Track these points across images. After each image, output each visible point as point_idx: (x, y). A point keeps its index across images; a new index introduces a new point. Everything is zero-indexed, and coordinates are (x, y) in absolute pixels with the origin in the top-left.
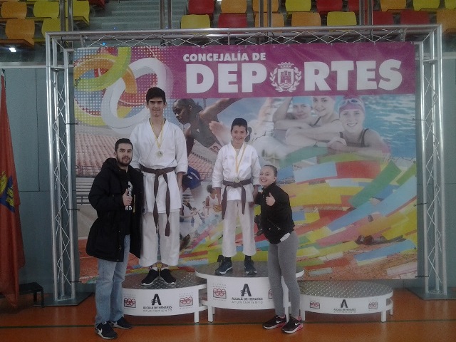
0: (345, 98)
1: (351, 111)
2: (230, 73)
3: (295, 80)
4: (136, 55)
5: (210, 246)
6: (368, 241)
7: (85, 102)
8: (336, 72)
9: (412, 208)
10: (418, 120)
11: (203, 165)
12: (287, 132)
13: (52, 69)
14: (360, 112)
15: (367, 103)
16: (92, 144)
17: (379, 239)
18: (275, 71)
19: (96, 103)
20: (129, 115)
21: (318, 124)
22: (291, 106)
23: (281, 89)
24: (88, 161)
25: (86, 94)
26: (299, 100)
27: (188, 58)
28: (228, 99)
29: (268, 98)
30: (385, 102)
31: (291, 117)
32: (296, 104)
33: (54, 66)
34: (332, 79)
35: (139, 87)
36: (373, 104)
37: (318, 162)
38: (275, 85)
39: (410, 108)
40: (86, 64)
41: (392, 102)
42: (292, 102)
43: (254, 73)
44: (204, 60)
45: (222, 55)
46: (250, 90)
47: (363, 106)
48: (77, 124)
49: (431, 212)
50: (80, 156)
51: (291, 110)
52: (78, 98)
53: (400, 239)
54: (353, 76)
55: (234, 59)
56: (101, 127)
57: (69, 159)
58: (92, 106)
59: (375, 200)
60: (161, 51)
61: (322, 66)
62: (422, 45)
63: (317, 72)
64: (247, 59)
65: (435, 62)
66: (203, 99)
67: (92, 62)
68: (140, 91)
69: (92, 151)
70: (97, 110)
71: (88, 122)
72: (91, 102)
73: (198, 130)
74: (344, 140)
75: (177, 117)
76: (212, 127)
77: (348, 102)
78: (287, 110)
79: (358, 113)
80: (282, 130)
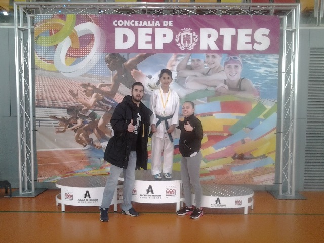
0: (229, 56)
1: (233, 65)
2: (147, 35)
3: (193, 41)
4: (80, 20)
6: (241, 158)
7: (42, 53)
8: (222, 37)
9: (273, 135)
10: (280, 72)
12: (187, 78)
13: (19, 29)
14: (239, 65)
15: (244, 59)
16: (47, 84)
17: (248, 157)
18: (179, 35)
19: (50, 54)
20: (74, 64)
21: (208, 74)
22: (190, 60)
23: (183, 48)
24: (44, 96)
25: (43, 48)
26: (196, 56)
27: (116, 23)
28: (145, 54)
29: (174, 54)
30: (257, 59)
31: (190, 68)
32: (193, 59)
33: (21, 27)
34: (220, 41)
35: (80, 42)
36: (248, 60)
37: (208, 101)
38: (179, 44)
39: (275, 64)
40: (43, 26)
41: (262, 60)
42: (190, 57)
43: (164, 36)
44: (128, 25)
45: (141, 22)
46: (161, 48)
47: (241, 62)
48: (36, 69)
49: (287, 138)
50: (38, 92)
51: (189, 63)
52: (37, 50)
53: (264, 157)
54: (235, 39)
55: (150, 25)
56: (54, 72)
57: (31, 94)
58: (48, 57)
59: (248, 129)
60: (97, 18)
61: (213, 32)
62: (286, 19)
63: (209, 36)
64: (159, 25)
65: (295, 31)
66: (127, 54)
67: (47, 24)
68: (82, 46)
69: (47, 89)
70: (51, 60)
71: (45, 68)
72: (47, 53)
73: (123, 76)
74: (227, 86)
75: (108, 66)
76: (133, 74)
77: (231, 58)
78: (187, 63)
79: (238, 67)
80: (183, 77)
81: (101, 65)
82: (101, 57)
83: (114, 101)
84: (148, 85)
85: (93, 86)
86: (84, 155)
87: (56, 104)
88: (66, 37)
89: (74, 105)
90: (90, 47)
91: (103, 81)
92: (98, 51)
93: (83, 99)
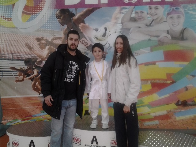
0: (171, 6)
1: (175, 16)
6: (184, 104)
7: (2, 12)
12: (131, 30)
14: (182, 16)
15: (186, 10)
16: (8, 39)
17: (191, 103)
19: (9, 13)
20: (29, 20)
21: (151, 25)
22: (134, 12)
24: (5, 50)
25: (3, 7)
26: (139, 8)
28: (91, 8)
29: (118, 7)
31: (134, 20)
32: (137, 11)
35: (34, 0)
36: (190, 10)
37: (152, 50)
42: (134, 10)
46: (106, 2)
47: (184, 13)
51: (133, 15)
56: (13, 28)
58: (7, 15)
59: (190, 76)
66: (75, 9)
68: (36, 4)
69: (7, 44)
70: (10, 17)
71: (5, 25)
72: (6, 12)
74: (170, 36)
75: (58, 21)
76: (81, 27)
77: (173, 9)
78: (131, 15)
79: (180, 17)
80: (127, 29)
81: (53, 20)
82: (53, 13)
84: (95, 37)
85: (46, 40)
86: (40, 101)
87: (15, 56)
89: (30, 57)
90: (42, 5)
91: (54, 34)
92: (50, 8)
93: (38, 52)
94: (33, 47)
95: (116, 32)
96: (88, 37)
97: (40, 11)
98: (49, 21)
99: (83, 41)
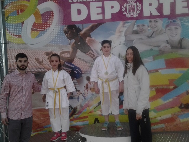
0: (169, 20)
1: (173, 27)
2: (97, 7)
3: (137, 10)
5: (90, 113)
6: (187, 107)
7: (12, 30)
8: (162, 4)
11: (83, 64)
12: (134, 42)
15: (182, 22)
18: (125, 5)
19: (18, 30)
20: (38, 36)
21: (152, 36)
22: (136, 26)
23: (129, 16)
25: (12, 25)
28: (96, 23)
29: (121, 21)
31: (136, 32)
32: (138, 24)
34: (160, 8)
35: (42, 18)
36: (186, 22)
37: (154, 59)
38: (125, 13)
40: (11, 8)
42: (136, 23)
43: (112, 7)
44: (82, 1)
46: (110, 17)
48: (8, 43)
50: (10, 62)
51: (135, 28)
52: (8, 27)
56: (23, 44)
57: (4, 64)
58: (17, 32)
63: (150, 4)
66: (81, 24)
67: (15, 6)
68: (44, 21)
70: (19, 35)
71: (14, 42)
72: (15, 29)
73: (79, 43)
74: (169, 45)
75: (66, 36)
76: (87, 41)
77: (171, 21)
78: (133, 29)
79: (177, 28)
80: (130, 41)
81: (61, 36)
82: (60, 29)
83: (73, 65)
88: (31, 15)
89: (40, 71)
90: (50, 22)
91: (63, 49)
92: (58, 25)
93: (48, 65)
94: (42, 61)
95: (120, 44)
96: (94, 49)
97: (48, 28)
98: (57, 36)
99: (89, 53)
